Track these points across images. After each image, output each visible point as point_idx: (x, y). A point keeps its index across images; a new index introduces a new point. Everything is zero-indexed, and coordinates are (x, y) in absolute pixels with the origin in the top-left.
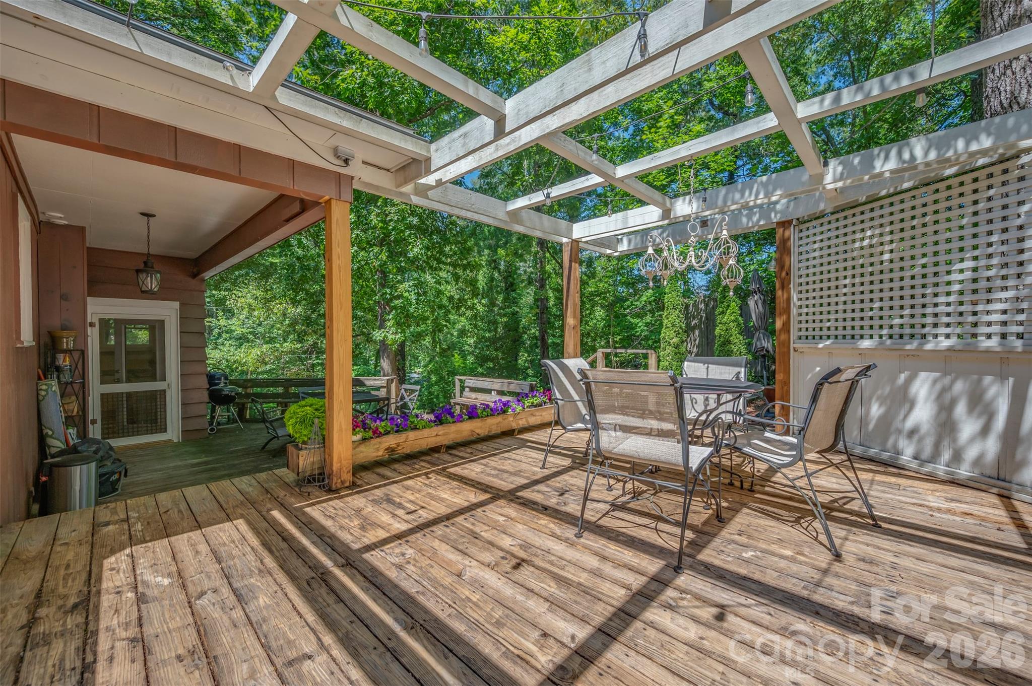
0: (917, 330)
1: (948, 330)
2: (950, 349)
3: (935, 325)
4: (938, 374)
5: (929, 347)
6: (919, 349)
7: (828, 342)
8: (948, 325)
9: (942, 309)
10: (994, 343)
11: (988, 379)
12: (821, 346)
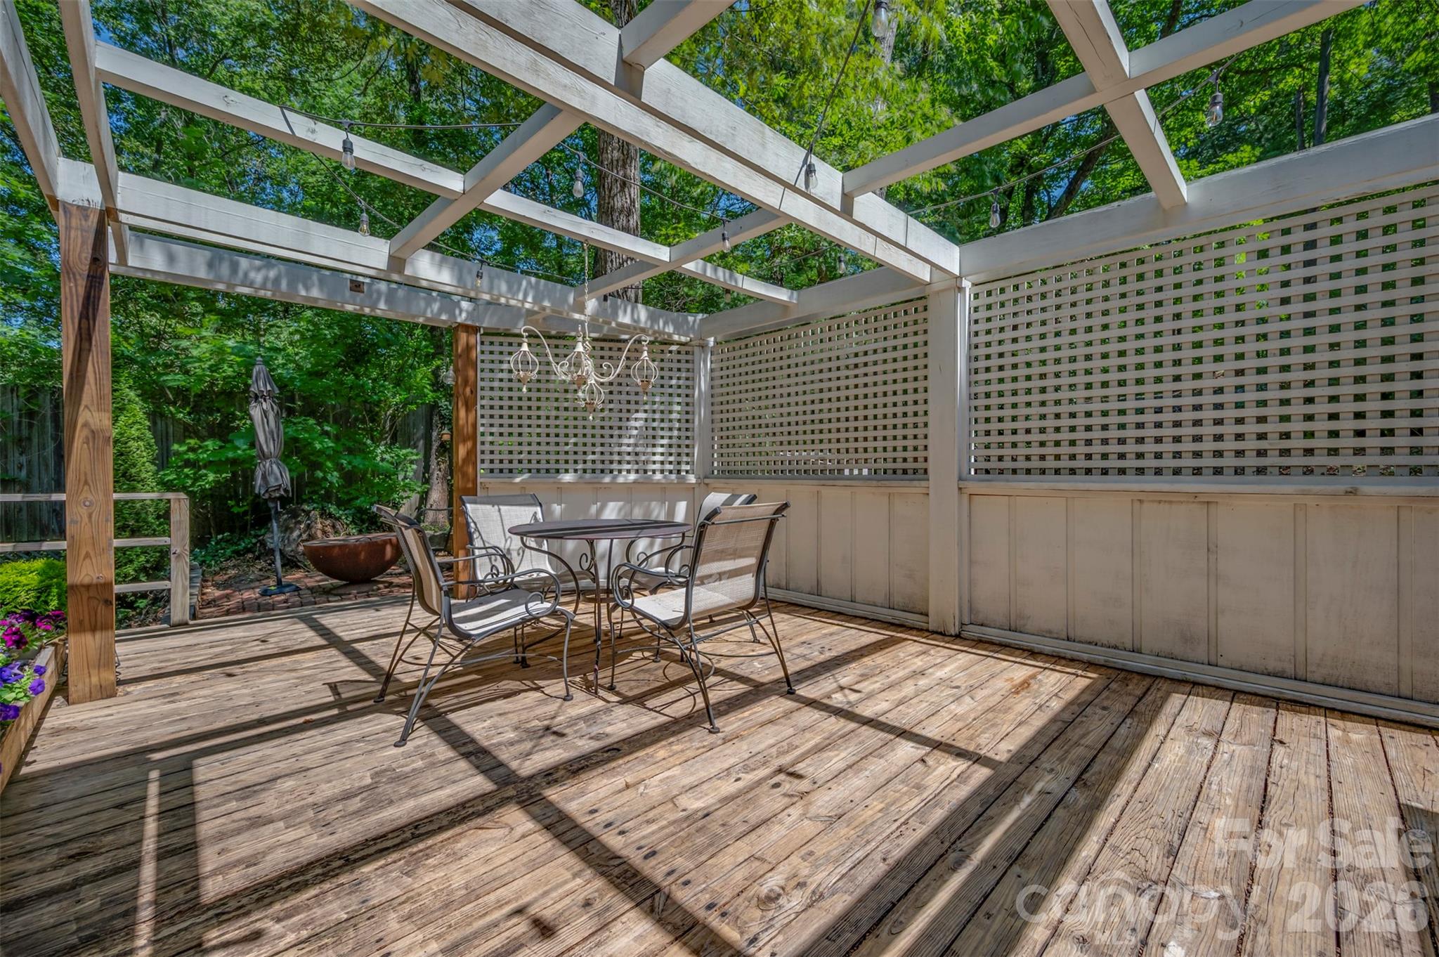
0: (607, 466)
1: (628, 467)
2: (635, 482)
3: (620, 462)
4: (621, 503)
5: (621, 480)
6: (613, 482)
7: (526, 476)
8: (629, 463)
9: (624, 449)
10: (658, 476)
11: (653, 504)
12: (518, 480)
